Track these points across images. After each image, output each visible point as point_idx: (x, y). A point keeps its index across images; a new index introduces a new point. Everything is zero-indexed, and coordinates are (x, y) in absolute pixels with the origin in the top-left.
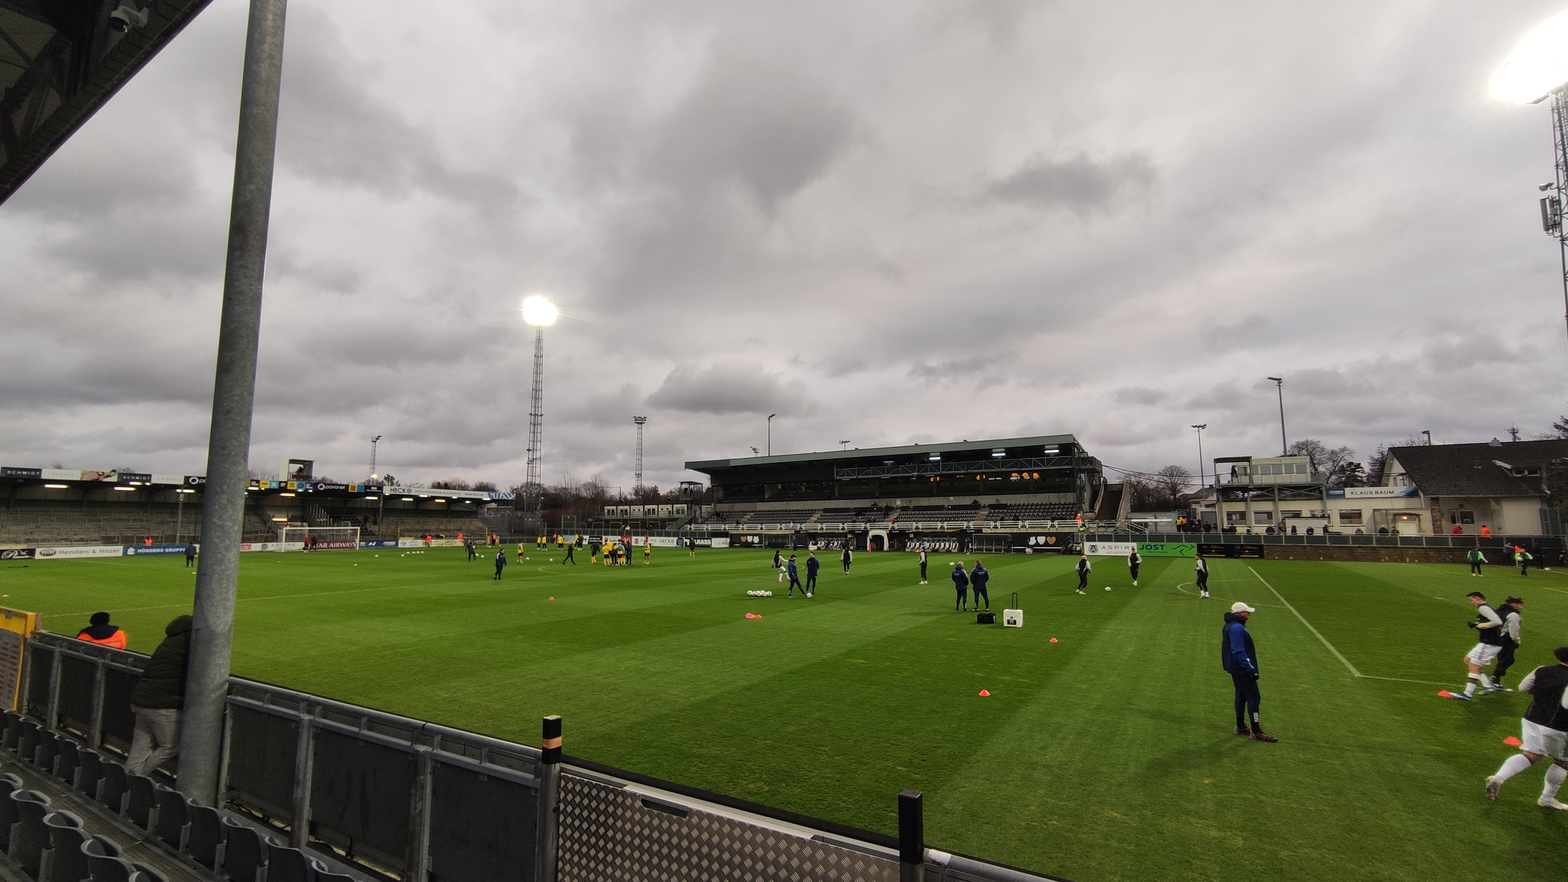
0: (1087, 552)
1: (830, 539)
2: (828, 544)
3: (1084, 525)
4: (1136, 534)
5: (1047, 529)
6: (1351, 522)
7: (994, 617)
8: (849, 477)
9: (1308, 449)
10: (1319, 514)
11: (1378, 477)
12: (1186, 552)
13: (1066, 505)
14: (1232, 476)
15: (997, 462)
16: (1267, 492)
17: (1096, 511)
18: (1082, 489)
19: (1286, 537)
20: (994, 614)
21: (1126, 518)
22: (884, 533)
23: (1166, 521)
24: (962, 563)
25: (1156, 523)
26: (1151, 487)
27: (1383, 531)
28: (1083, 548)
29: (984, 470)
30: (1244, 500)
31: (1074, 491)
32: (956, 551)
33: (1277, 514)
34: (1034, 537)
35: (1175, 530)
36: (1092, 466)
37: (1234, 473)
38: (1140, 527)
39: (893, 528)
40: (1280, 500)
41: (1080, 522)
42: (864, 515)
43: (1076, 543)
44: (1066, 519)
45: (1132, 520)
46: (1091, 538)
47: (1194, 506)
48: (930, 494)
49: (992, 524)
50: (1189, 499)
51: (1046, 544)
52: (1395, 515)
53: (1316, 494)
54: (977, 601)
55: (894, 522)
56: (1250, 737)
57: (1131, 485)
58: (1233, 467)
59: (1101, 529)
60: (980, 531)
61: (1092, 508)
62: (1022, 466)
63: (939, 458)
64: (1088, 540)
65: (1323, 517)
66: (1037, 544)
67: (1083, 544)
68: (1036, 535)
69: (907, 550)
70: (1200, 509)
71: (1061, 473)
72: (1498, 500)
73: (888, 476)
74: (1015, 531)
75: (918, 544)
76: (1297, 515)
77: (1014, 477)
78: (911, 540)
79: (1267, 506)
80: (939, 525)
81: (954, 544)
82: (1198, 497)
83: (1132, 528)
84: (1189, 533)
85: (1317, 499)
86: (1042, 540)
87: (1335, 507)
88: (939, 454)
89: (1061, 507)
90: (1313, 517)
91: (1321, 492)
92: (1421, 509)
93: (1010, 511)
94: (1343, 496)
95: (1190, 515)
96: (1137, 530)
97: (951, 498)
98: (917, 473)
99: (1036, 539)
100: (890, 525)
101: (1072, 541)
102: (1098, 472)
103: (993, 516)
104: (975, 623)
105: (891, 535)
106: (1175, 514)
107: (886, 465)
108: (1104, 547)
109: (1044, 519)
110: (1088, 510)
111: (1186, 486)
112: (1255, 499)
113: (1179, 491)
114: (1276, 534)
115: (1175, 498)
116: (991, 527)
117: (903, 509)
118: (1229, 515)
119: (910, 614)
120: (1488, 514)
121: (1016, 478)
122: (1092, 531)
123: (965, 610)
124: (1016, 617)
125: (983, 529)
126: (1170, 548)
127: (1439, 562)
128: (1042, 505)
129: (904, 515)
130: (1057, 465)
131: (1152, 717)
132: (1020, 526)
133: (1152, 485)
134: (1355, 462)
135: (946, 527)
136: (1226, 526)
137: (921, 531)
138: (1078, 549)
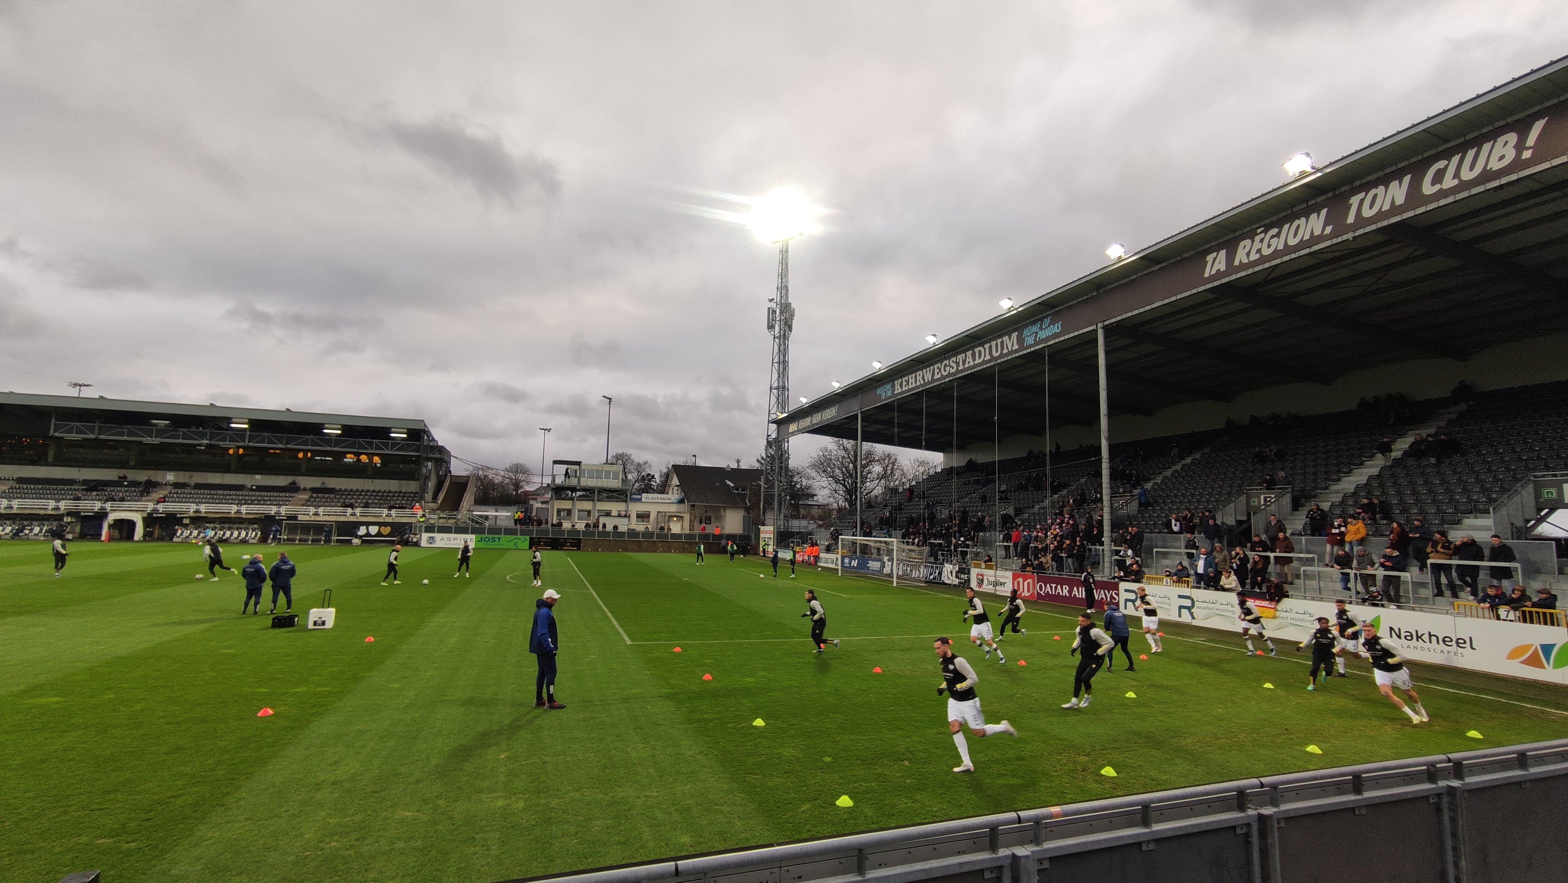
0: (424, 543)
1: (25, 523)
2: (22, 530)
3: (424, 516)
4: (477, 527)
5: (382, 518)
6: (643, 521)
7: (296, 619)
8: (82, 436)
9: (622, 460)
10: (623, 513)
11: (663, 489)
12: (520, 546)
13: (407, 493)
14: (565, 477)
15: (328, 439)
16: (590, 493)
17: (439, 502)
18: (427, 478)
19: (599, 532)
20: (296, 616)
21: (469, 511)
22: (137, 518)
23: (504, 515)
24: (261, 556)
25: (496, 517)
26: (496, 481)
27: (662, 528)
28: (421, 539)
29: (309, 447)
30: (572, 499)
31: (418, 480)
32: (255, 541)
33: (595, 512)
34: (365, 527)
35: (512, 524)
36: (440, 456)
37: (567, 474)
38: (480, 520)
39: (155, 511)
40: (598, 501)
41: (420, 513)
42: (103, 490)
43: (413, 534)
44: (405, 508)
45: (475, 513)
46: (430, 529)
47: (531, 502)
48: (226, 469)
49: (312, 510)
50: (529, 495)
51: (379, 534)
52: (670, 516)
53: (623, 497)
54: (275, 601)
55: (158, 502)
56: (545, 707)
57: (478, 478)
58: (567, 469)
59: (441, 521)
60: (295, 518)
61: (435, 498)
62: (361, 446)
63: (246, 426)
64: (426, 531)
65: (626, 516)
66: (368, 534)
67: (421, 535)
68: (368, 524)
69: (175, 539)
70: (537, 505)
71: (406, 460)
72: (725, 508)
73: (157, 441)
74: (342, 519)
75: (195, 533)
76: (608, 514)
77: (350, 459)
78: (186, 526)
79: (587, 505)
80: (234, 508)
81: (254, 533)
82: (535, 494)
83: (473, 520)
84: (524, 527)
85: (623, 501)
86: (374, 530)
87: (635, 508)
88: (247, 421)
89: (401, 495)
90: (619, 516)
91: (626, 496)
92: (685, 512)
93: (339, 497)
94: (640, 500)
95: (527, 510)
96: (477, 523)
97: (258, 477)
98: (207, 442)
99: (367, 529)
100: (150, 506)
101: (408, 531)
102: (445, 462)
103: (315, 501)
104: (269, 628)
105: (150, 520)
106: (515, 508)
107: (156, 425)
108: (442, 539)
109: (380, 508)
110: (431, 500)
111: (528, 483)
112: (581, 498)
113: (521, 487)
114: (591, 529)
115: (517, 493)
116: (308, 514)
117: (176, 485)
118: (559, 511)
119: (164, 624)
120: (719, 518)
121: (351, 460)
122: (432, 522)
123: (256, 613)
124: (326, 617)
125: (299, 516)
126: (506, 541)
127: (689, 552)
128: (379, 491)
129: (177, 493)
130: (402, 451)
131: (463, 705)
132: (348, 514)
133: (498, 480)
134: (652, 474)
135: (244, 512)
136: (555, 521)
137: (203, 515)
138: (415, 540)
